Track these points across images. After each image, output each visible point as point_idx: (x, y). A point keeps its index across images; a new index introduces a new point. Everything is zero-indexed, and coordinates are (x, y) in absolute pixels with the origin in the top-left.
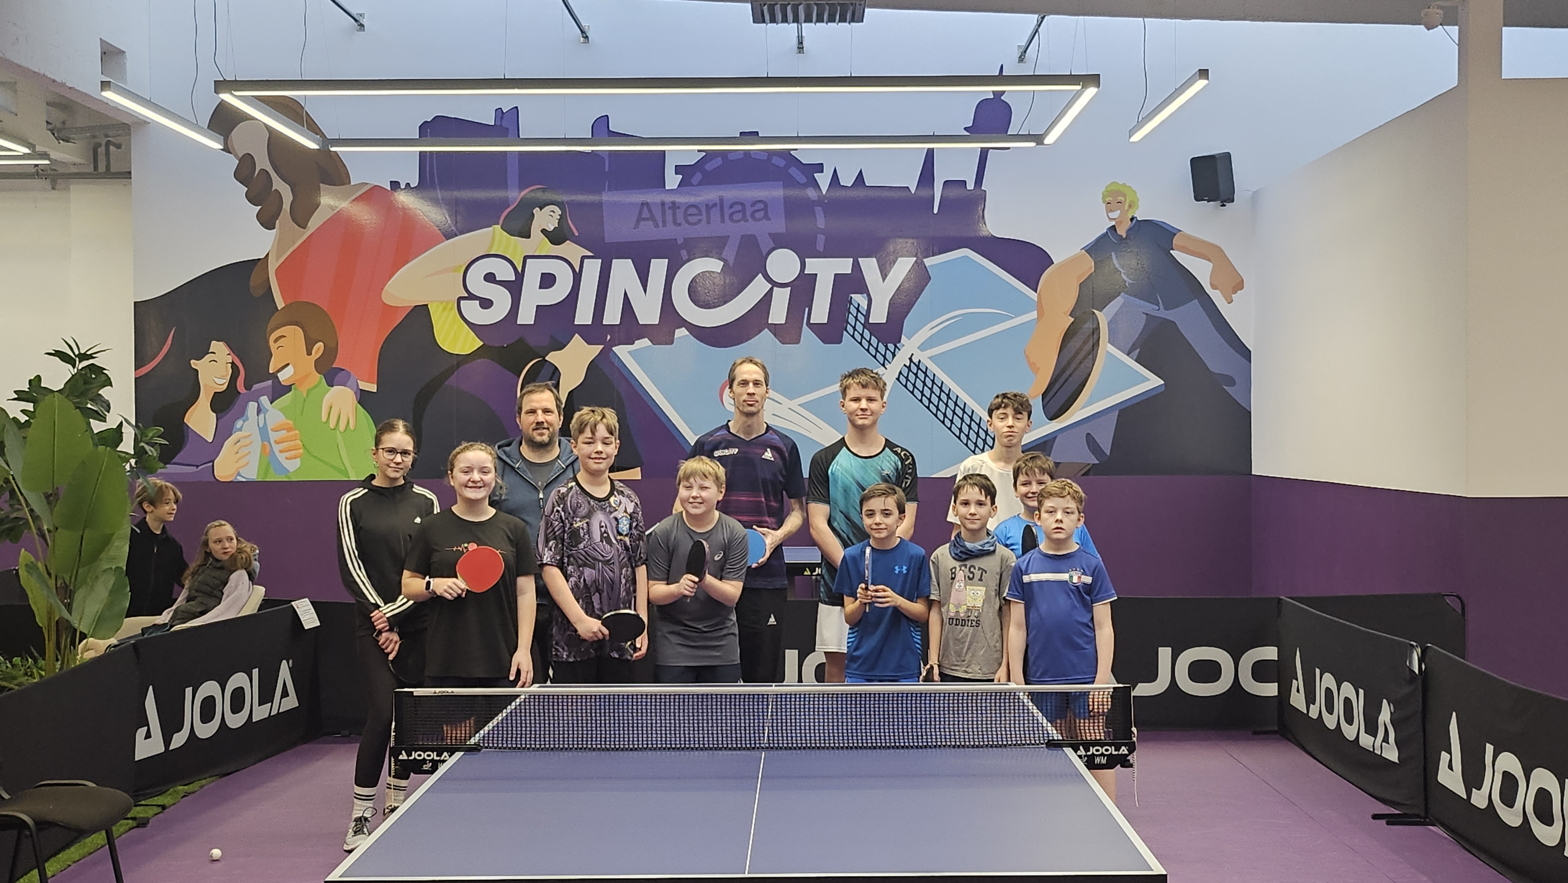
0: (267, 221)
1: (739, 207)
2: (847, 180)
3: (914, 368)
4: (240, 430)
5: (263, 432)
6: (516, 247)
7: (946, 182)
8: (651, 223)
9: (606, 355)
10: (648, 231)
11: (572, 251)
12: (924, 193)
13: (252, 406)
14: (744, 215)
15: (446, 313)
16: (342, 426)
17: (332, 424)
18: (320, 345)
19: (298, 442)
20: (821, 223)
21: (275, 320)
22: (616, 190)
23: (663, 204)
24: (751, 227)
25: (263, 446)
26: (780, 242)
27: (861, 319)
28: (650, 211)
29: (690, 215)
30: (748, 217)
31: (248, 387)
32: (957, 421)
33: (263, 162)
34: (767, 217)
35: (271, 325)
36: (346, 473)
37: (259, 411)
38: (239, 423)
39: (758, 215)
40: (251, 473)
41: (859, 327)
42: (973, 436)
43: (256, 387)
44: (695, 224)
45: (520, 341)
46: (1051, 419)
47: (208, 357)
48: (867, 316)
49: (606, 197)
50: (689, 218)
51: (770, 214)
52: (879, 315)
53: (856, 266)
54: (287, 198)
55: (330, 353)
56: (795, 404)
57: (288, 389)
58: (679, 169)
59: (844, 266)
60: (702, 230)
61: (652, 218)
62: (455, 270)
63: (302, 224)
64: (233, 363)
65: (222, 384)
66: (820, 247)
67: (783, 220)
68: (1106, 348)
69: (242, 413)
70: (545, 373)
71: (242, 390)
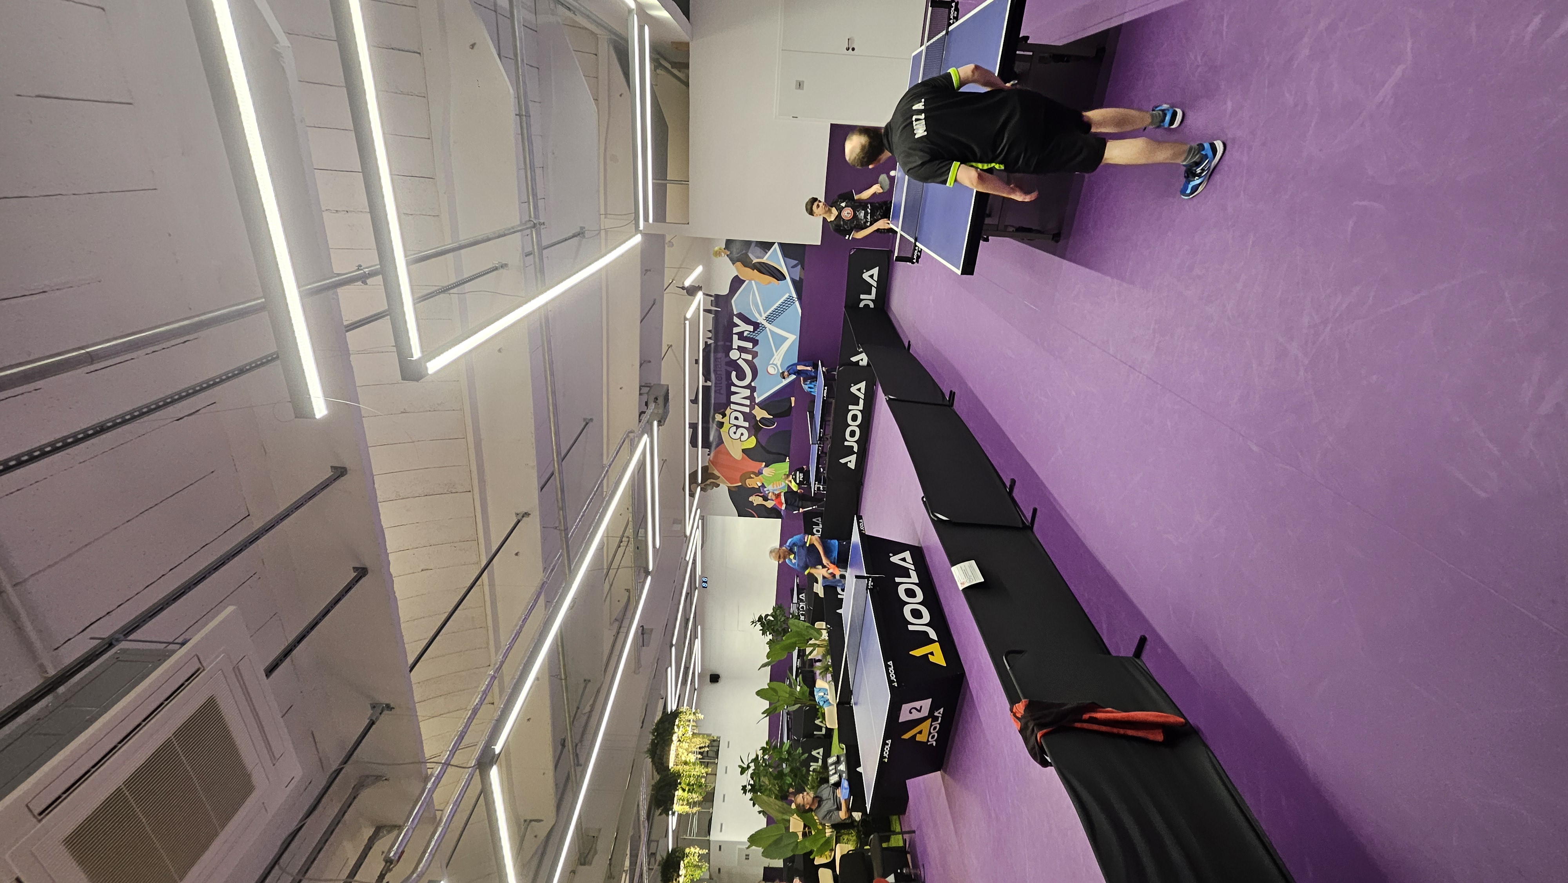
0: (719, 486)
1: (717, 366)
2: (710, 335)
3: (767, 319)
6: (726, 426)
7: (712, 305)
9: (758, 404)
10: (724, 391)
11: (728, 412)
12: (713, 312)
13: (766, 492)
14: (719, 365)
15: (744, 445)
16: (774, 472)
17: (773, 474)
18: (752, 475)
19: (777, 482)
21: (744, 485)
22: (712, 399)
23: (716, 387)
24: (723, 363)
27: (751, 333)
30: (720, 363)
32: (784, 307)
34: (721, 358)
35: (745, 487)
37: (768, 491)
38: (771, 496)
39: (719, 361)
41: (754, 334)
42: (789, 303)
43: (762, 491)
44: (721, 378)
45: (753, 426)
46: (785, 279)
47: (753, 502)
48: (751, 332)
49: (713, 401)
50: (720, 380)
51: (719, 358)
52: (751, 328)
54: (712, 480)
55: (754, 473)
56: (775, 354)
57: (763, 484)
60: (724, 377)
61: (720, 390)
63: (719, 477)
64: (755, 496)
65: (761, 499)
66: (729, 344)
67: (722, 354)
68: (765, 260)
69: (768, 495)
70: (763, 421)
71: (762, 494)
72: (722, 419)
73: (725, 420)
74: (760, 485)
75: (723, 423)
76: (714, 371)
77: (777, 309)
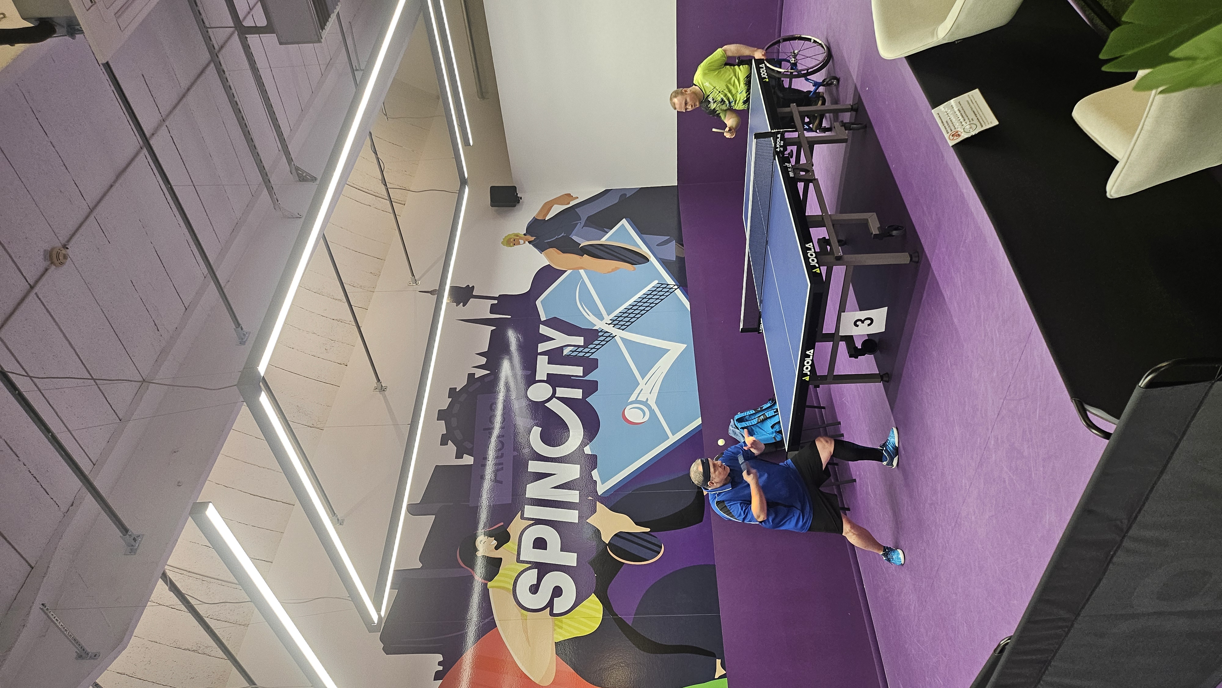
2: (483, 361)
3: (615, 322)
6: (508, 569)
7: (491, 313)
9: (604, 500)
12: (496, 323)
15: (564, 626)
26: (523, 395)
27: (580, 349)
32: (650, 301)
45: (592, 563)
46: (649, 261)
53: (543, 353)
56: (641, 382)
58: (459, 456)
59: (542, 360)
62: (525, 617)
68: (602, 242)
70: (620, 543)
72: (497, 548)
73: (507, 552)
75: (500, 560)
77: (636, 305)
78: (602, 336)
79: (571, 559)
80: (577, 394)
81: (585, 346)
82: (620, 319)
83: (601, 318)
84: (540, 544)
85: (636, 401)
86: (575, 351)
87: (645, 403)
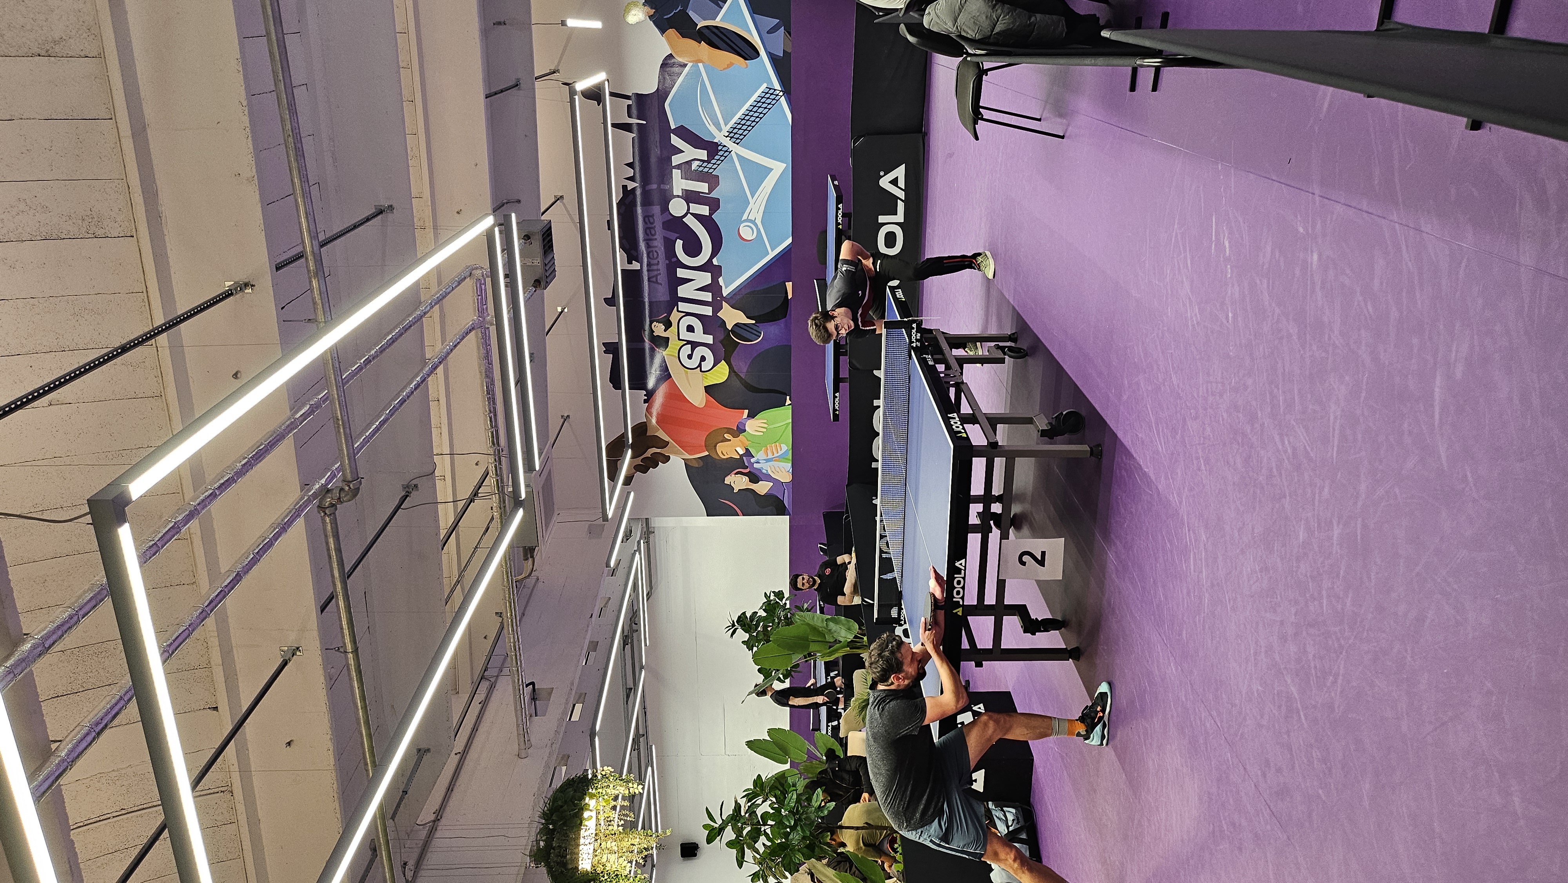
0: (667, 459)
1: (648, 231)
2: (630, 172)
3: (731, 135)
4: (767, 471)
5: (767, 461)
7: (630, 116)
8: (659, 277)
9: (726, 300)
10: (663, 278)
11: (674, 317)
12: (635, 128)
13: (756, 465)
14: (652, 228)
15: (708, 378)
16: (766, 426)
17: (765, 430)
18: (725, 435)
19: (773, 445)
20: (654, 186)
21: (714, 456)
22: (643, 294)
23: (648, 271)
24: (658, 224)
25: (775, 461)
26: (665, 209)
27: (705, 164)
28: (653, 277)
29: (653, 256)
30: (653, 226)
31: (747, 467)
32: (760, 110)
33: (638, 461)
34: (652, 216)
35: (717, 458)
36: (788, 424)
37: (758, 462)
38: (764, 471)
39: (652, 220)
40: (789, 466)
41: (710, 165)
42: (769, 101)
43: (747, 464)
44: (658, 255)
45: (721, 342)
46: (759, 54)
47: (732, 485)
48: (704, 161)
49: (646, 300)
50: (655, 257)
51: (651, 214)
52: (703, 154)
53: (675, 167)
54: (654, 450)
55: (729, 431)
56: (751, 201)
57: (747, 450)
58: (630, 262)
59: (676, 174)
60: (662, 250)
61: (656, 276)
62: (687, 373)
63: (666, 444)
64: (735, 474)
65: (745, 479)
66: (666, 186)
67: (654, 207)
68: (718, 21)
69: (759, 470)
70: (738, 330)
71: (748, 470)
72: (665, 331)
73: (671, 333)
74: (741, 452)
75: (668, 338)
76: (644, 240)
77: (747, 115)
78: (721, 150)
79: (709, 339)
80: (704, 210)
81: (708, 162)
82: (736, 130)
83: (720, 130)
84: (690, 329)
85: (747, 220)
86: (701, 166)
87: (754, 222)
